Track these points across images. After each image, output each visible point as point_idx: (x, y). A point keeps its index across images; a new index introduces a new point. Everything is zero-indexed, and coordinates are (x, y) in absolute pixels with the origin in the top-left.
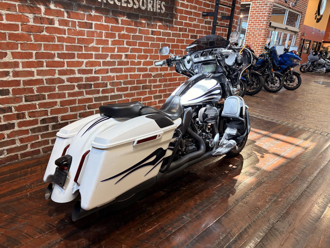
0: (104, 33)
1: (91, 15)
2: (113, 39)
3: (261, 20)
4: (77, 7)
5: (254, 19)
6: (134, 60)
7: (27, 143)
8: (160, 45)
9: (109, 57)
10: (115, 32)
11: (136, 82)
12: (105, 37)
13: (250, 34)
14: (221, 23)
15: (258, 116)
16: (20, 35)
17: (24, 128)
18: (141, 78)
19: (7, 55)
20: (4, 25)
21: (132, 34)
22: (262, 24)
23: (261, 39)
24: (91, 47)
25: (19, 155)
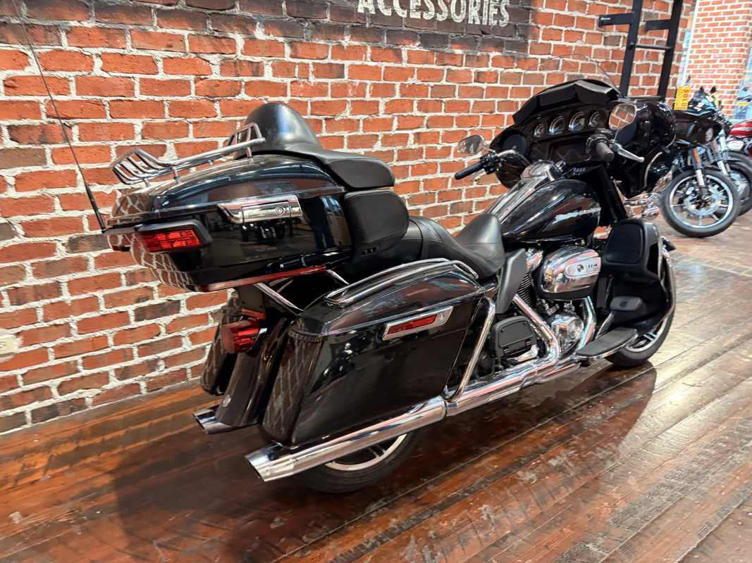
0: (368, 87)
1: (340, 46)
2: (387, 100)
3: (729, 24)
4: (311, 29)
5: (710, 22)
6: (434, 145)
7: (204, 344)
8: (494, 104)
9: (379, 143)
10: (393, 82)
11: (436, 197)
12: (372, 96)
13: (700, 59)
14: (645, 40)
15: (740, 271)
16: (193, 104)
17: (199, 311)
18: (449, 187)
19: (166, 151)
20: (160, 83)
21: (432, 84)
22: (730, 33)
23: (730, 71)
24: (341, 120)
25: (189, 371)
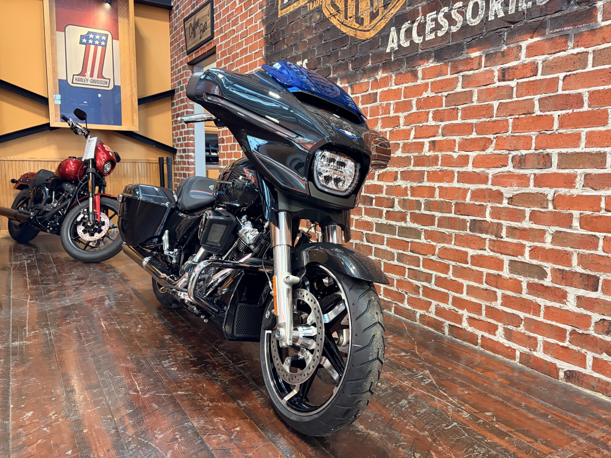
0: (392, 106)
2: (406, 114)
4: (361, 74)
9: (400, 149)
10: (410, 99)
11: (453, 207)
12: (395, 112)
21: (446, 94)
